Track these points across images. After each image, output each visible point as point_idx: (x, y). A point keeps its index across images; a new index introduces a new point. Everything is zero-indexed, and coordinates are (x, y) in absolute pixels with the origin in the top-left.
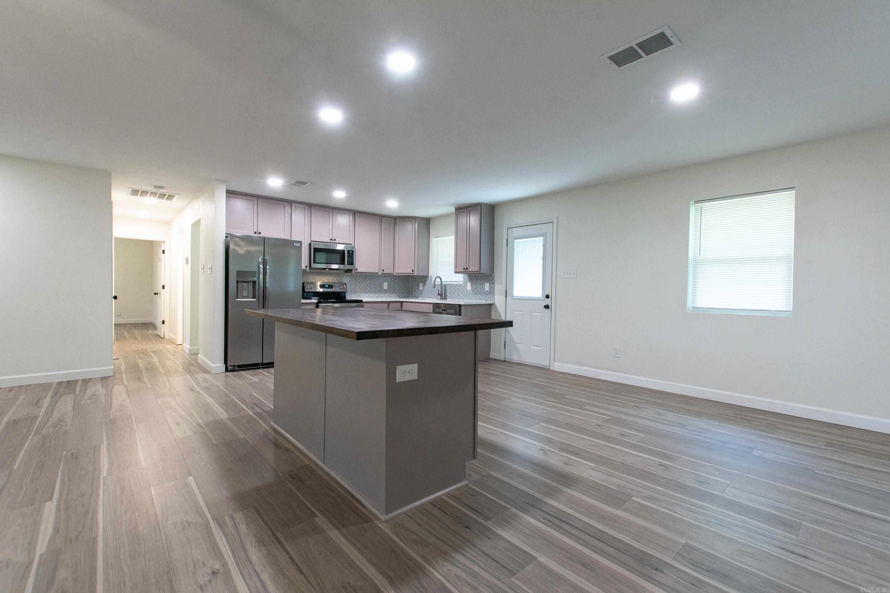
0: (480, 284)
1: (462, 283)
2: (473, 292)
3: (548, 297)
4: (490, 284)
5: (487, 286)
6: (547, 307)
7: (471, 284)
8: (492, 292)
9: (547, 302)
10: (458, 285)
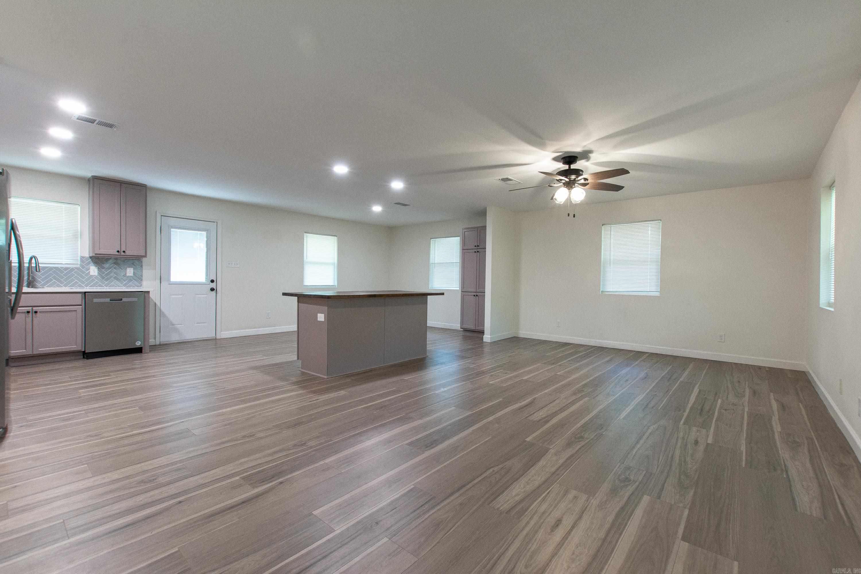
0: (115, 268)
1: (79, 266)
2: (103, 278)
3: (212, 281)
4: (134, 269)
5: (130, 272)
6: (212, 290)
7: (98, 268)
8: (139, 278)
9: (213, 285)
10: (66, 269)
